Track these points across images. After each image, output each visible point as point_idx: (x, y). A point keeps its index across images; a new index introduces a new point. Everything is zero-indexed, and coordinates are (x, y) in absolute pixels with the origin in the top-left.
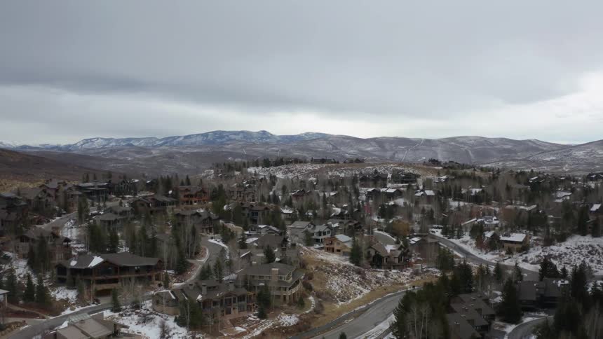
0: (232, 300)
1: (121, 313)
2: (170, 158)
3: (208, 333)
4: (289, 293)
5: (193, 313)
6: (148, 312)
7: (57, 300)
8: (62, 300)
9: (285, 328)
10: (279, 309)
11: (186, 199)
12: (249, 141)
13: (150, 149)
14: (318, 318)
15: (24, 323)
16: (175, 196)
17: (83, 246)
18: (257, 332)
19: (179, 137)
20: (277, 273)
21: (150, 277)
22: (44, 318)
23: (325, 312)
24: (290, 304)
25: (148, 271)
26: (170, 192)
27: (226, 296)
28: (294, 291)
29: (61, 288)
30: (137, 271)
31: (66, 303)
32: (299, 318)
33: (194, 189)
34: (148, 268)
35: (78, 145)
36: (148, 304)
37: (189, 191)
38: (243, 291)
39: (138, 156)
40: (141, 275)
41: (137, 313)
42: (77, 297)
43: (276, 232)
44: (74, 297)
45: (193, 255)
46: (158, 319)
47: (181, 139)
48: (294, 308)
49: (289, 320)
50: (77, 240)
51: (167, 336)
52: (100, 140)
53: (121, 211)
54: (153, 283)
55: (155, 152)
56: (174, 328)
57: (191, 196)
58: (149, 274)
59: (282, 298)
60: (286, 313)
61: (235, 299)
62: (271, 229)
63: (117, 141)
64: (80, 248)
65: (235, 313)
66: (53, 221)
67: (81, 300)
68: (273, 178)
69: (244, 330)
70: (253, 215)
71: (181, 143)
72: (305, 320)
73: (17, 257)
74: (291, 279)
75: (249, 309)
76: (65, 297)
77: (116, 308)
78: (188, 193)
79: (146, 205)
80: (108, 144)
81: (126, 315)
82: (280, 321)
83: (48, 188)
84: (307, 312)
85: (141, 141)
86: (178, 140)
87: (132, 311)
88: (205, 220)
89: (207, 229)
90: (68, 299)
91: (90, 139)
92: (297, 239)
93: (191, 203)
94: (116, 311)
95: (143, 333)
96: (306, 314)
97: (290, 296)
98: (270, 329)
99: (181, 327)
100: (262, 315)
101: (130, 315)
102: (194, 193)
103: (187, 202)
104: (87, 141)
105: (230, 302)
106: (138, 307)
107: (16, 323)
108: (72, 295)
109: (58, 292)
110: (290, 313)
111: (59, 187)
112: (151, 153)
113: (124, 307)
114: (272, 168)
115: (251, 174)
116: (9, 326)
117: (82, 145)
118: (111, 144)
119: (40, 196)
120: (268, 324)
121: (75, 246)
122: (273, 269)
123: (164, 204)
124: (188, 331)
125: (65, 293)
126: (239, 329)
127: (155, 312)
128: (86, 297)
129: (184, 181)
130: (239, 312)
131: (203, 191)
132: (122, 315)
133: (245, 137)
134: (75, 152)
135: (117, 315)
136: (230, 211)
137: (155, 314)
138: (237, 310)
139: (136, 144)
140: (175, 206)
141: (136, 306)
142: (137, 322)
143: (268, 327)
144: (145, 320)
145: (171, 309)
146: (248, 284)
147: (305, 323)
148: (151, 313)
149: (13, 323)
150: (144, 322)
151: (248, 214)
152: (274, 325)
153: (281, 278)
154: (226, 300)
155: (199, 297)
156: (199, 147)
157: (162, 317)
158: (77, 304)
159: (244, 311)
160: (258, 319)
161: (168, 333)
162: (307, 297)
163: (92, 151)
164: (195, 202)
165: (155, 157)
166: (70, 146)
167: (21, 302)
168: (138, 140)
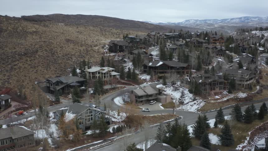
0: (216, 84)
1: (166, 86)
2: (222, 28)
3: (202, 97)
4: (246, 83)
5: (196, 88)
6: (178, 86)
7: (142, 79)
8: (143, 79)
9: (239, 98)
10: (239, 90)
11: (214, 41)
12: (261, 21)
13: (214, 25)
14: (257, 96)
15: (125, 87)
16: (208, 40)
17: (158, 58)
18: (225, 99)
19: (228, 19)
20: (241, 73)
21: (183, 72)
22: (134, 86)
23: (262, 94)
24: (245, 88)
25: (183, 70)
26: (206, 38)
27: (213, 81)
28: (248, 82)
29: (144, 74)
30: (178, 69)
31: (145, 80)
32: (248, 95)
33: (217, 37)
34: (183, 68)
35: (183, 22)
36: (179, 83)
37: (215, 38)
38: (223, 80)
39: (209, 27)
40: (179, 71)
41: (173, 87)
42: (150, 78)
43: (251, 57)
44: (149, 78)
45: (208, 65)
46: (181, 89)
47: (229, 20)
48: (247, 90)
49: (242, 95)
50: (156, 55)
51: (183, 97)
52: (193, 20)
53: (179, 44)
54: (185, 75)
55: (216, 26)
56: (187, 94)
57: (216, 40)
58: (183, 71)
59: (242, 85)
60: (242, 92)
61: (217, 83)
62: (248, 56)
63: (200, 21)
64: (157, 58)
65: (217, 90)
66: (151, 48)
67: (151, 80)
68: (263, 35)
69: (219, 97)
70: (244, 50)
71: (229, 22)
72: (251, 96)
73: (129, 61)
74: (248, 77)
75: (224, 89)
76: (145, 78)
77: (165, 84)
78: (215, 39)
79: (193, 43)
80: (196, 22)
81: (168, 87)
82: (238, 95)
83: (151, 35)
84: (253, 93)
85: (211, 21)
86: (227, 20)
87: (172, 86)
88: (219, 50)
89: (219, 55)
90: (146, 79)
91: (189, 20)
92: (263, 62)
93: (216, 43)
94: (164, 85)
95: (173, 95)
96: (252, 94)
97: (246, 85)
98: (232, 98)
99: (191, 93)
100: (230, 92)
101: (170, 87)
102: (217, 39)
103: (214, 43)
104: (187, 21)
105: (215, 85)
106: (174, 84)
107: (121, 87)
108: (148, 77)
109: (143, 76)
110: (244, 92)
111: (156, 34)
112: (215, 26)
113: (168, 84)
114: (263, 32)
115: (253, 34)
116: (118, 88)
117: (185, 23)
118: (197, 22)
119: (146, 38)
120: (232, 96)
121: (155, 58)
122: (239, 71)
123: (202, 43)
124: (193, 95)
125: (145, 77)
126: (217, 97)
127: (181, 86)
128: (154, 78)
129: (214, 34)
130: (219, 89)
131: (222, 38)
132: (166, 87)
133: (259, 20)
134: (182, 25)
135: (164, 87)
136: (232, 47)
137: (181, 87)
138: (218, 89)
139: (209, 22)
140: (207, 44)
141: (173, 84)
142: (172, 90)
143: (231, 97)
144: (176, 89)
145: (188, 86)
146: (225, 77)
147: (250, 97)
148: (179, 87)
149: (120, 87)
150: (175, 90)
151: (242, 49)
152: (234, 97)
153: (242, 76)
154: (213, 83)
155: (200, 81)
156: (237, 24)
157: (183, 89)
158: (150, 81)
159: (222, 89)
160: (228, 93)
161: (184, 96)
162: (256, 86)
163: (188, 25)
164: (218, 43)
165: (216, 28)
166: (180, 23)
167: (126, 79)
168: (209, 20)
